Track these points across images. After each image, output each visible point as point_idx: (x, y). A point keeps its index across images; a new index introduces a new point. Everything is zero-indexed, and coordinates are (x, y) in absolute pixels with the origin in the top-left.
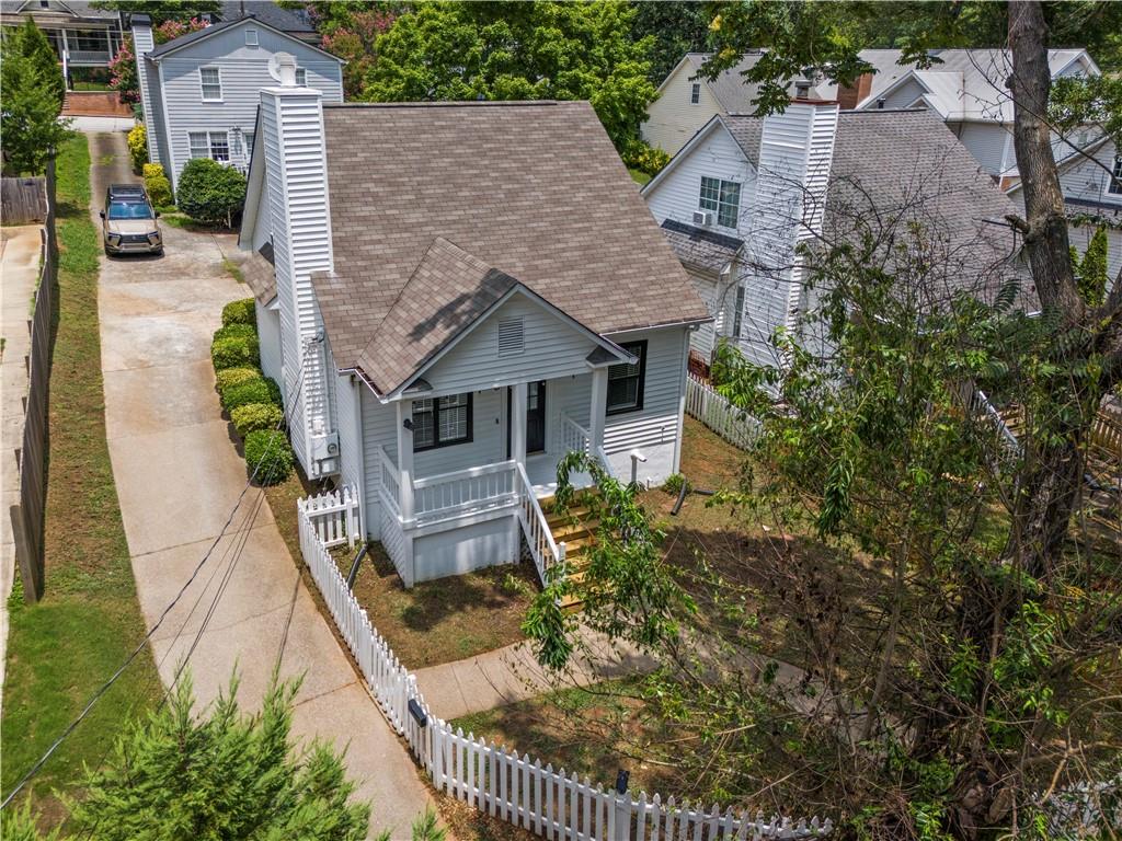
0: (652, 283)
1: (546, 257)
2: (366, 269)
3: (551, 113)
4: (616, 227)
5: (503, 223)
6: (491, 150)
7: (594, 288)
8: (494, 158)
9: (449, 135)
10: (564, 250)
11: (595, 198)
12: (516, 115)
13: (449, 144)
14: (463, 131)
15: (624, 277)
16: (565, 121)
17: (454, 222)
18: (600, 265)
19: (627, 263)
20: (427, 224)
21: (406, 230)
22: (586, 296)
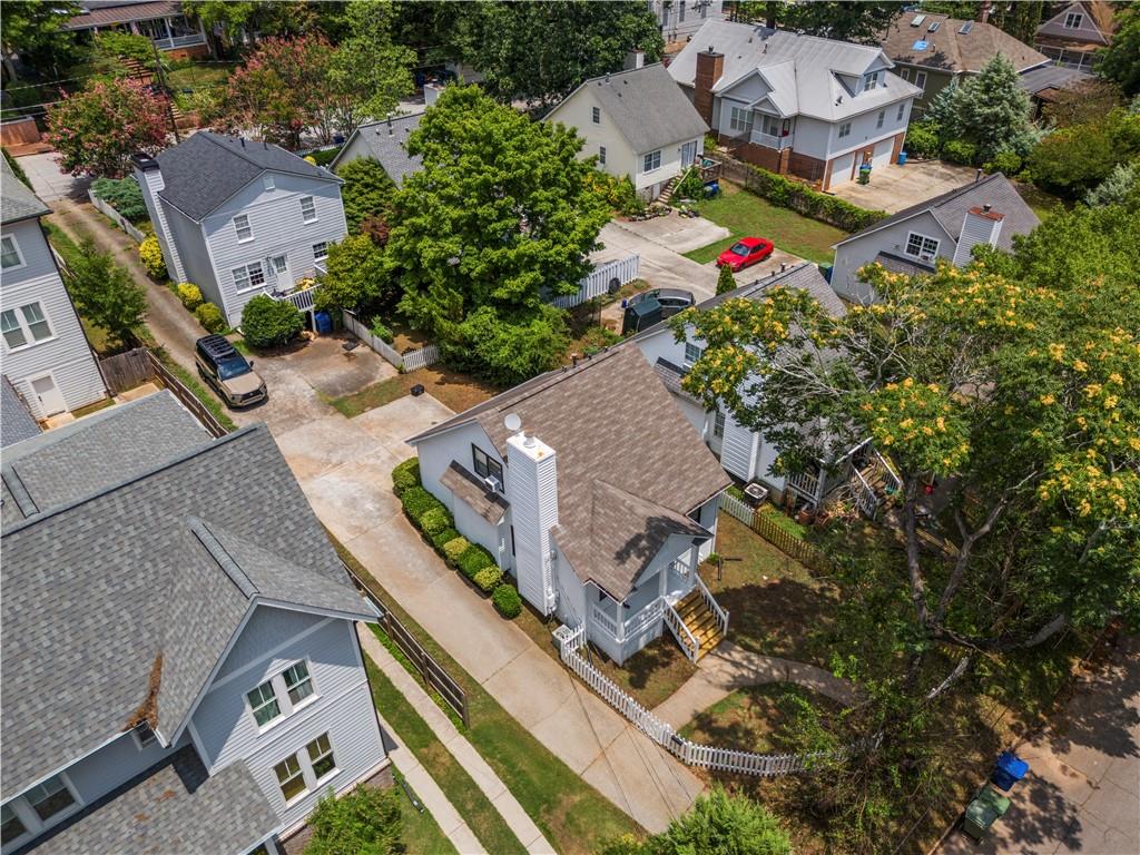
0: (700, 469)
1: (647, 471)
2: (570, 515)
3: (618, 361)
4: (674, 436)
5: (620, 456)
6: (598, 403)
7: (674, 485)
8: (602, 409)
9: (574, 402)
10: (654, 463)
11: (657, 419)
12: (602, 369)
13: (577, 408)
14: (580, 395)
15: (686, 470)
16: (627, 363)
17: (598, 465)
18: (673, 466)
19: (685, 461)
20: (586, 472)
21: (579, 481)
22: (672, 491)
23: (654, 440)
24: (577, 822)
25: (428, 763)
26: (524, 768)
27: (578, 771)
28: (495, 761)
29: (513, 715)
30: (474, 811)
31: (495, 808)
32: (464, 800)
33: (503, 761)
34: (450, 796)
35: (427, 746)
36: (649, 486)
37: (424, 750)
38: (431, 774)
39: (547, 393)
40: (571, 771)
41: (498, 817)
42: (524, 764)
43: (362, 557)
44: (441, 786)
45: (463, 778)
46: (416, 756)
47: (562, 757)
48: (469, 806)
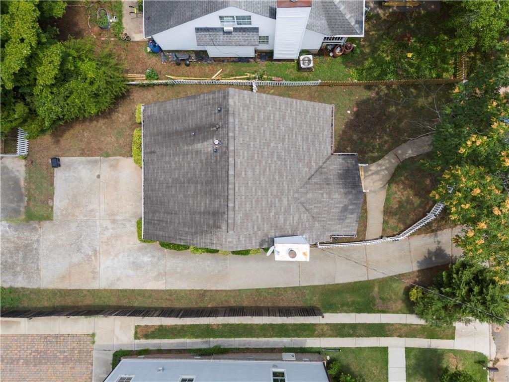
1: (304, 157)
2: (302, 225)
5: (290, 168)
8: (262, 157)
11: (283, 121)
12: (239, 134)
13: (254, 174)
14: (248, 165)
15: (315, 130)
17: (288, 187)
18: (310, 136)
20: (288, 198)
21: (290, 206)
23: (292, 136)
24: (385, 297)
25: (323, 335)
26: (352, 299)
27: (366, 279)
28: (341, 309)
29: (324, 284)
30: (354, 332)
31: (359, 323)
32: (348, 332)
33: (342, 305)
34: (343, 336)
35: (315, 330)
36: (311, 163)
37: (316, 332)
38: (328, 337)
39: (237, 188)
40: (364, 281)
41: (363, 325)
42: (349, 298)
43: (183, 286)
44: (336, 336)
45: (339, 326)
46: (316, 337)
47: (356, 280)
48: (351, 332)
